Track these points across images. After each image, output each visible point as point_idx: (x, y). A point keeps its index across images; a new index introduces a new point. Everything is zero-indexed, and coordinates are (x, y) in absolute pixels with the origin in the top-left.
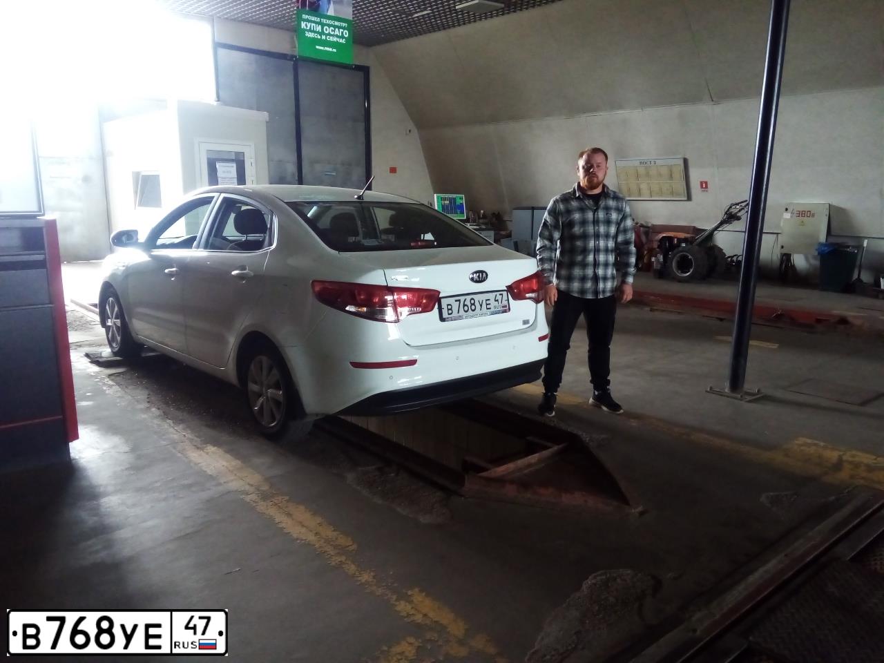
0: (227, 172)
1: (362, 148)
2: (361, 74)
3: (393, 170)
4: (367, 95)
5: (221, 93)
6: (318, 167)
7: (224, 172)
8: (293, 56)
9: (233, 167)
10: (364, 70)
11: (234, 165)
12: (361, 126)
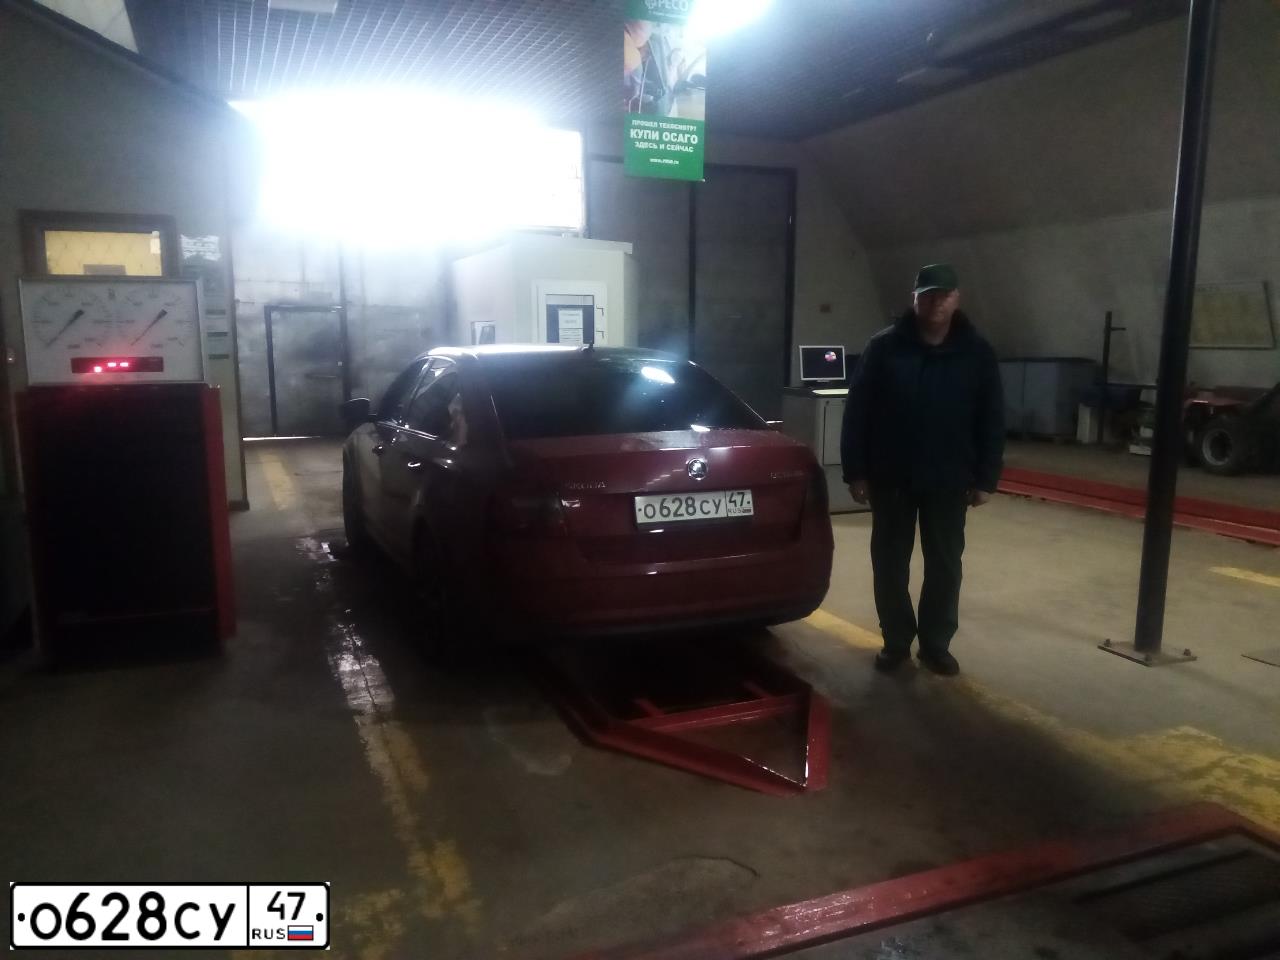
0: (570, 322)
1: (781, 281)
3: (826, 309)
4: (792, 210)
6: (717, 309)
7: (567, 322)
9: (578, 315)
11: (580, 312)
12: (782, 251)
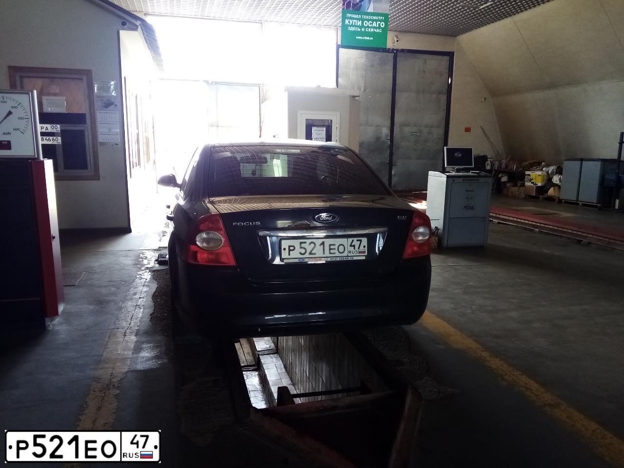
0: (319, 133)
1: (443, 114)
2: (446, 58)
3: (468, 130)
4: (450, 75)
6: (407, 130)
7: (317, 134)
8: (393, 50)
9: (323, 130)
10: (450, 55)
11: (325, 129)
12: (444, 98)
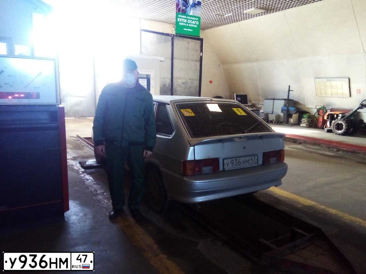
1: (198, 72)
2: (199, 42)
3: (211, 82)
4: (202, 51)
5: (142, 50)
6: (180, 81)
8: (172, 34)
9: (145, 81)
10: (201, 40)
12: (198, 64)
